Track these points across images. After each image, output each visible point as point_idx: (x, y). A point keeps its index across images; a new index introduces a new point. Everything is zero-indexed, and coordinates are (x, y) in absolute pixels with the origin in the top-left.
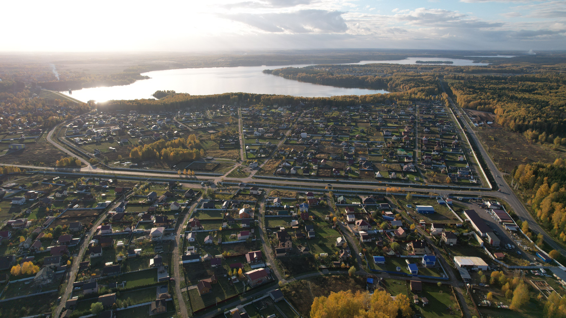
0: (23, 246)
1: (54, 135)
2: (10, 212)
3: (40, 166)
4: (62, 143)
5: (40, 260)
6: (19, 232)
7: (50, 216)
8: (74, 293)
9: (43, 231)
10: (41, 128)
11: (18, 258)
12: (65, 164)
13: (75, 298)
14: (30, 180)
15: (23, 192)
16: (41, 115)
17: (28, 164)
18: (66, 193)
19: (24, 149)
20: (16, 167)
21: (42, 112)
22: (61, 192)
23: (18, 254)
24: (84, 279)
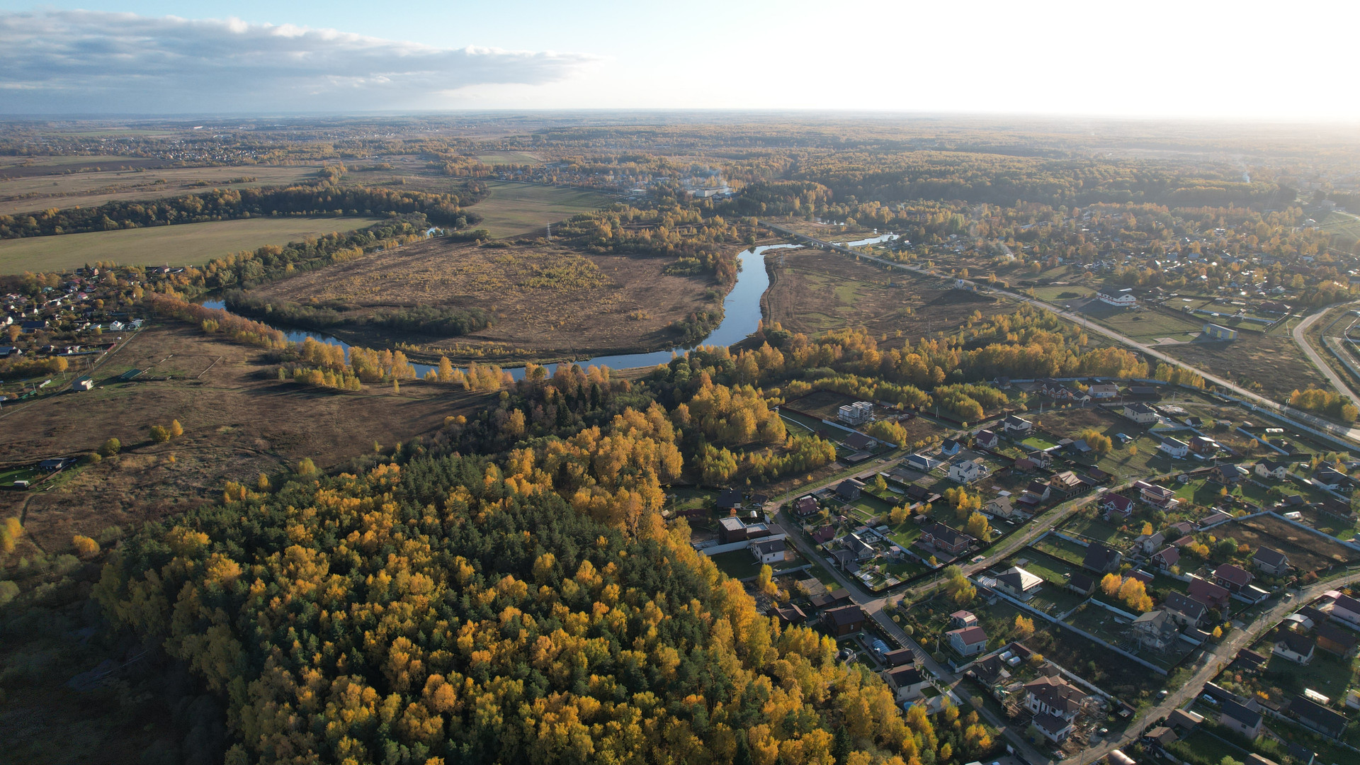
0: (1142, 544)
1: (1316, 327)
2: (1149, 464)
3: (1250, 391)
4: (1328, 351)
5: (1161, 591)
6: (1147, 512)
7: (1223, 508)
8: (1197, 705)
9: (1193, 532)
10: (1289, 303)
11: (1123, 562)
12: (1311, 405)
13: (1196, 717)
14: (1214, 413)
15: (1189, 432)
16: (1304, 272)
17: (1226, 378)
18: (1281, 472)
19: (1231, 342)
20: (1198, 374)
21: (1309, 265)
22: (1270, 466)
23: (1128, 555)
24: (1236, 690)
